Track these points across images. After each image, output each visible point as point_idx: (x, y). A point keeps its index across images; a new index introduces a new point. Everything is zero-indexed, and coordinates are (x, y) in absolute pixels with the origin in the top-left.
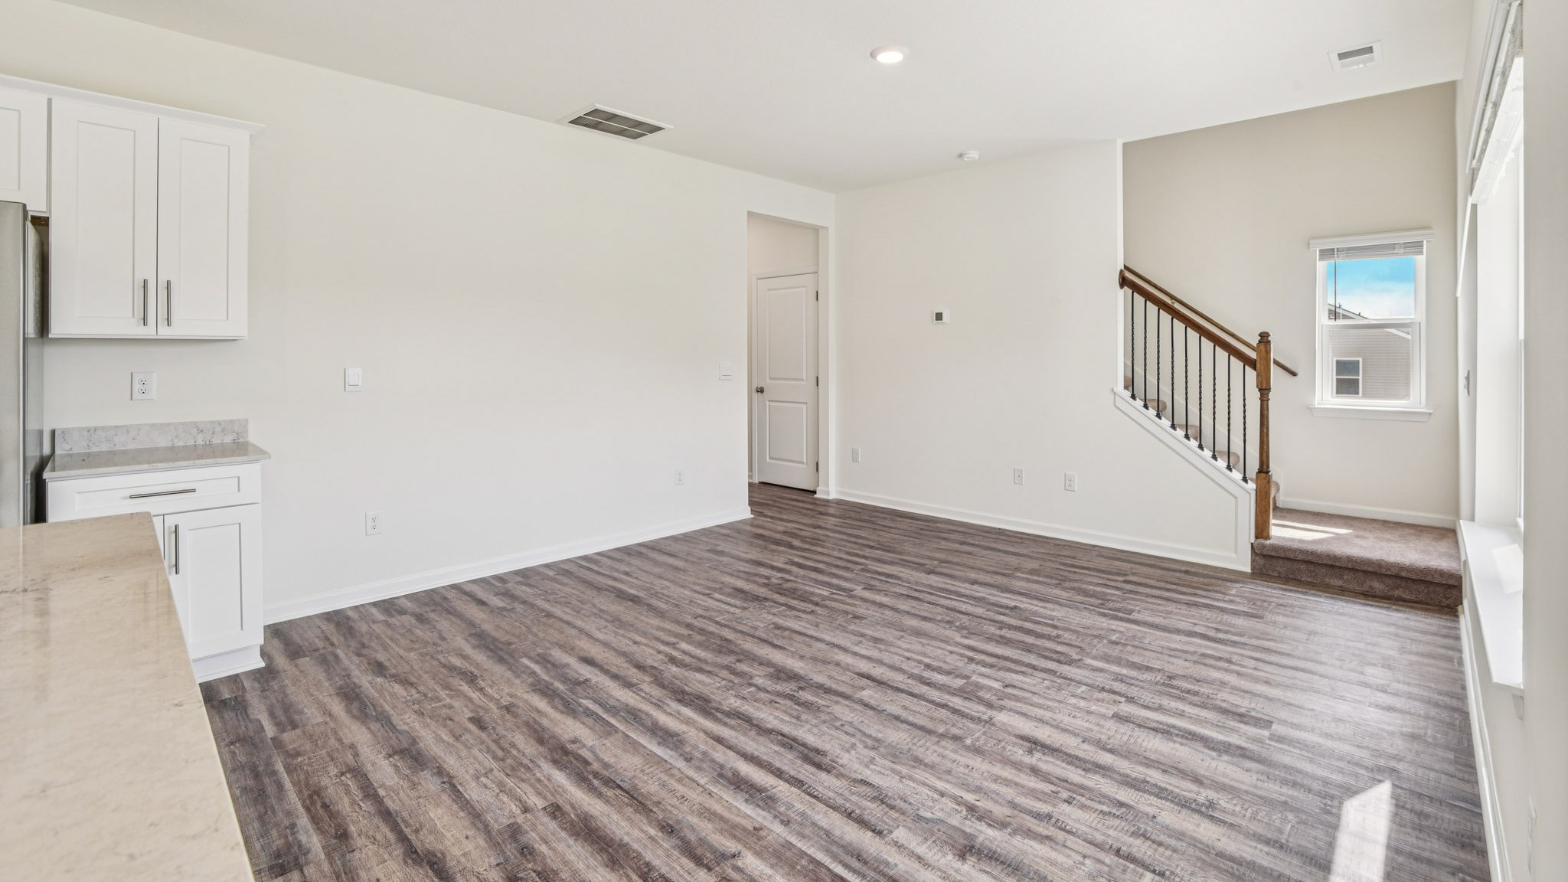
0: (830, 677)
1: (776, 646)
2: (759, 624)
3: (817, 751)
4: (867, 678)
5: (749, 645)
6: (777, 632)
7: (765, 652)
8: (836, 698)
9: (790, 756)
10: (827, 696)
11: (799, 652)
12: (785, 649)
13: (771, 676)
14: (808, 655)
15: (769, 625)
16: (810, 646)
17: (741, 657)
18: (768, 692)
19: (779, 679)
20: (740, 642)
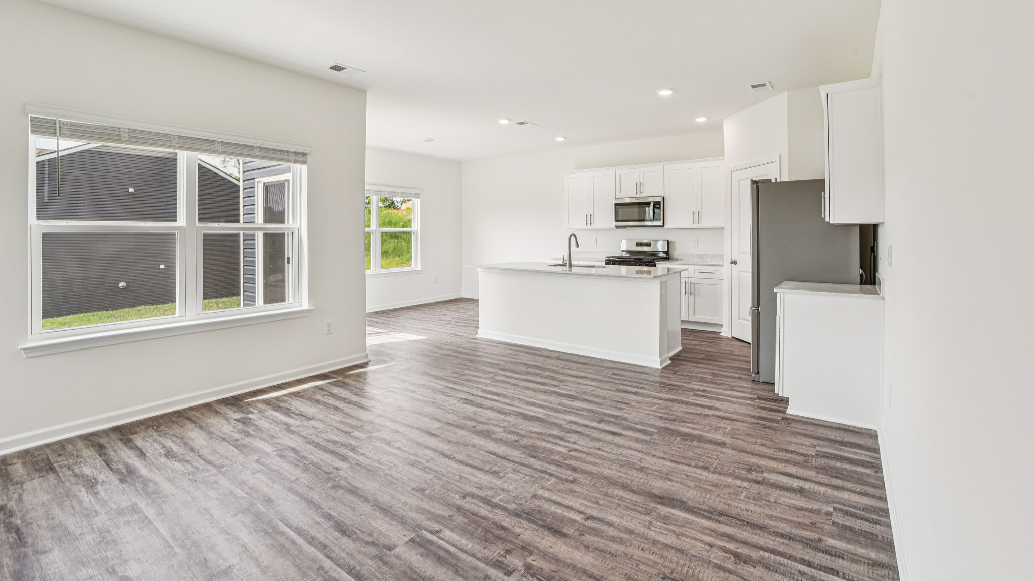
0: (456, 434)
1: (494, 454)
2: (514, 476)
3: (466, 403)
4: (433, 434)
5: (514, 454)
6: (496, 468)
7: (502, 450)
8: (455, 423)
9: (478, 402)
10: (460, 424)
11: (476, 450)
12: (488, 452)
13: (493, 433)
14: (470, 448)
15: (504, 476)
16: (468, 456)
17: (516, 444)
18: (493, 424)
19: (488, 431)
20: (522, 456)
